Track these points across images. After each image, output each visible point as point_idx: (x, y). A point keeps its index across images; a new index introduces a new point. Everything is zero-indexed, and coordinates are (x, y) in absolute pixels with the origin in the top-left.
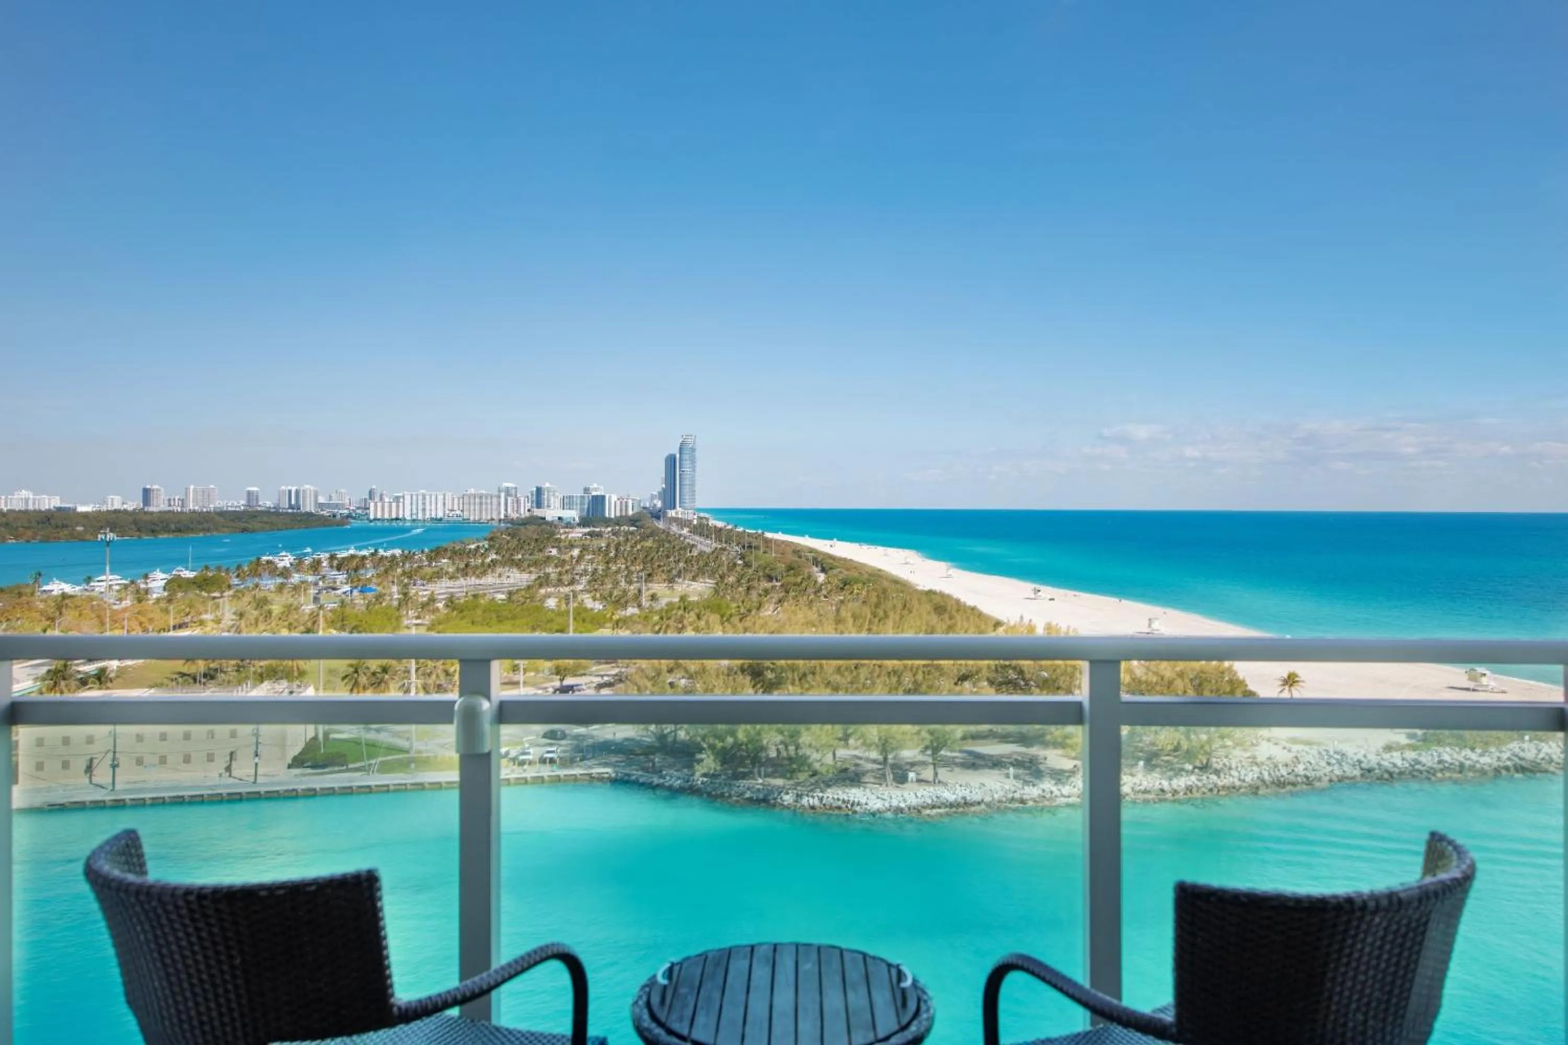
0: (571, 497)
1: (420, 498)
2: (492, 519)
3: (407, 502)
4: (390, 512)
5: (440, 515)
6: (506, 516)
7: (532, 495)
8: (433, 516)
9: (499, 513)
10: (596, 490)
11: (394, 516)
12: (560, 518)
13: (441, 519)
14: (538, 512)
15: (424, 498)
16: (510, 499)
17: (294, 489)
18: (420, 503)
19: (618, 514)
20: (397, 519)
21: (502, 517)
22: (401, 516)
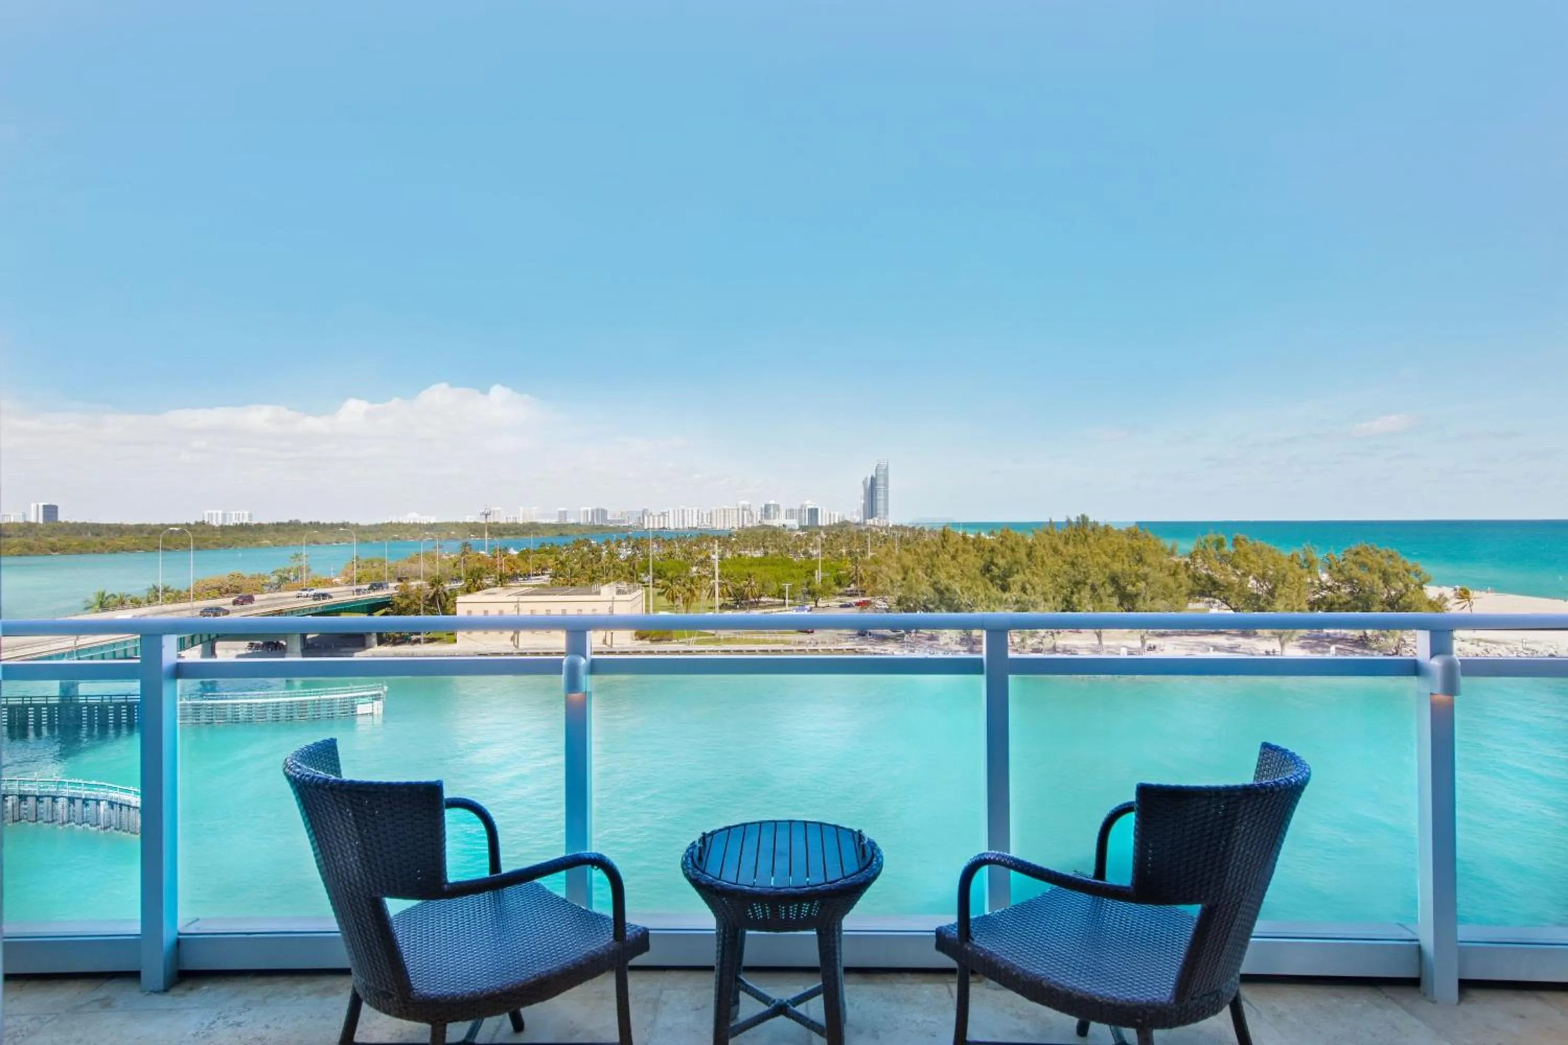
0: (791, 510)
1: (681, 512)
2: (733, 528)
3: (671, 515)
4: (659, 523)
5: (695, 525)
6: (743, 526)
7: (762, 511)
8: (690, 526)
9: (738, 524)
10: (810, 505)
11: (662, 526)
12: (784, 526)
13: (696, 528)
14: (767, 522)
15: (683, 511)
16: (745, 513)
17: (589, 509)
18: (681, 515)
19: (828, 523)
20: (664, 528)
21: (740, 526)
22: (666, 526)
